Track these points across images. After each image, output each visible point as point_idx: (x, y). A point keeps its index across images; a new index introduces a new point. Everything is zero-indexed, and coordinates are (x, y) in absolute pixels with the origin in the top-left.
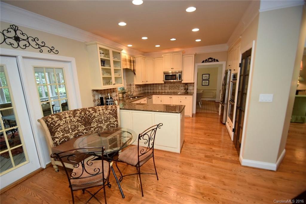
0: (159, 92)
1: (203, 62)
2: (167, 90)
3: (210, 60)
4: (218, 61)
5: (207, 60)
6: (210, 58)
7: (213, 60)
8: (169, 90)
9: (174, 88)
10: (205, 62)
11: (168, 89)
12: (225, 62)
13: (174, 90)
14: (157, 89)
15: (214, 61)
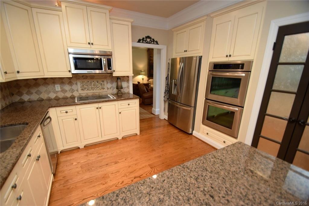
0: (56, 97)
1: (139, 41)
2: (77, 90)
3: (148, 40)
4: (158, 44)
5: (145, 39)
6: (148, 37)
7: (152, 40)
8: (82, 92)
9: (93, 86)
10: (142, 42)
11: (80, 89)
12: (166, 46)
13: (94, 91)
14: (50, 92)
15: (153, 43)
